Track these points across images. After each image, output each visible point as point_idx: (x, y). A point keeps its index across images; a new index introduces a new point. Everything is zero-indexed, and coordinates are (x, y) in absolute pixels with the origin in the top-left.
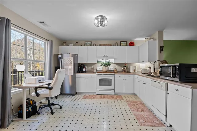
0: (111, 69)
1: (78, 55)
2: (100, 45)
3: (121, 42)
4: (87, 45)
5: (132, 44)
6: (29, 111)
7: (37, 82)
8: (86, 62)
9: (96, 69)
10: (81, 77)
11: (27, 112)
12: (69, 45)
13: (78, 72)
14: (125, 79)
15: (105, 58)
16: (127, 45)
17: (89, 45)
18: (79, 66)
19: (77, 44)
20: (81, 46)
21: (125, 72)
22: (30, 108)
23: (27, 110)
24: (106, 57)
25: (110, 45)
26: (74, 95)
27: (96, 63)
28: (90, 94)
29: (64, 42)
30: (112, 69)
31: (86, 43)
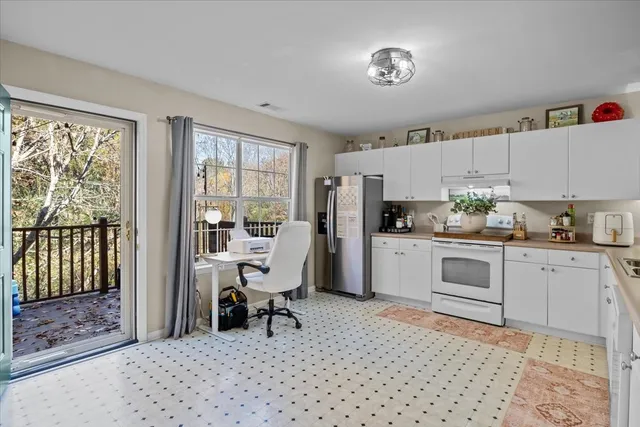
0: (501, 223)
1: (382, 176)
2: (456, 137)
3: (551, 114)
4: (413, 143)
5: (609, 112)
6: (226, 314)
7: (248, 251)
8: (405, 200)
9: (445, 223)
10: (385, 246)
11: (220, 317)
12: (361, 149)
13: (380, 231)
14: (550, 268)
15: (472, 183)
16: (581, 121)
17: (421, 141)
18: (384, 213)
19: (382, 141)
20: (397, 145)
21: (566, 241)
22: (228, 310)
23: (219, 313)
24: (474, 177)
25: (498, 131)
26: (361, 299)
27: (444, 202)
28: (411, 305)
29: (348, 141)
30: (505, 226)
31: (411, 134)
